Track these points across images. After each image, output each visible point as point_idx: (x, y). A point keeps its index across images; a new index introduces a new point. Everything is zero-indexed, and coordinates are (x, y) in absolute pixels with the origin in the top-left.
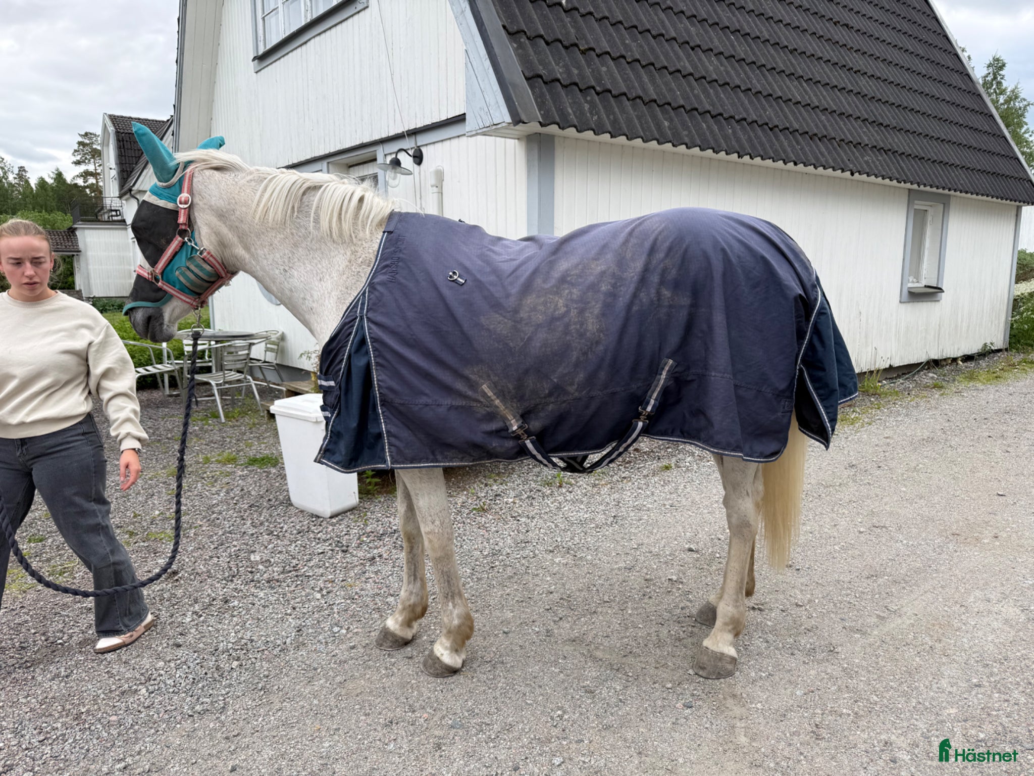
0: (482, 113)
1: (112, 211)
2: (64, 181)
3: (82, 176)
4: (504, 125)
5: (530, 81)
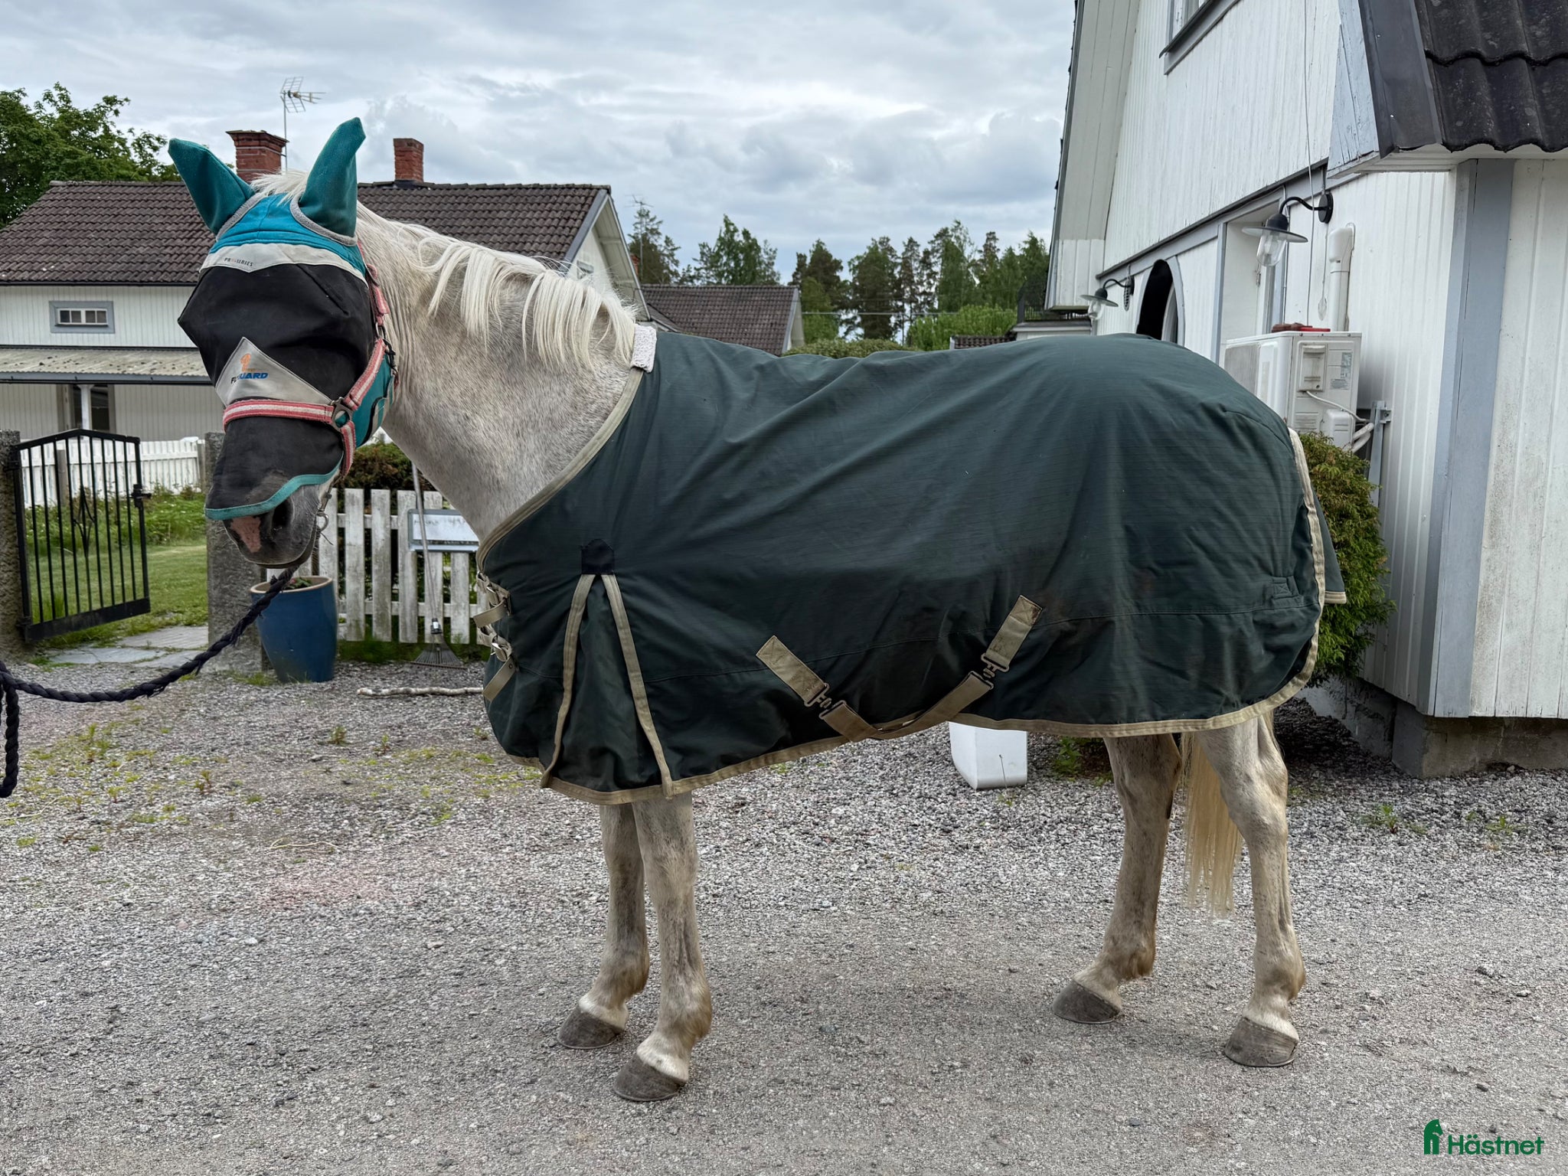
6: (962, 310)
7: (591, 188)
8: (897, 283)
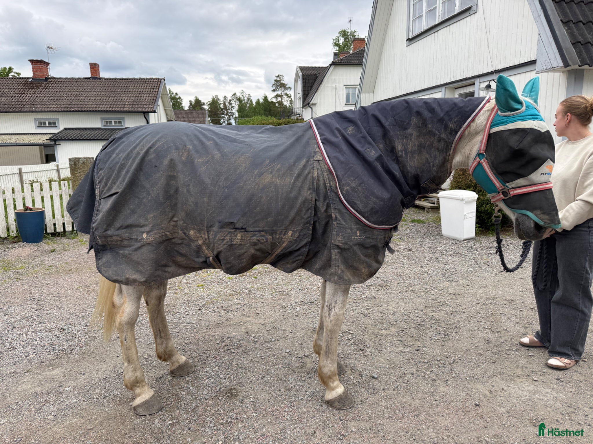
0: (546, 63)
1: (297, 114)
2: (267, 100)
3: (275, 97)
4: (558, 67)
5: (574, 45)
6: (253, 117)
7: (159, 79)
8: (222, 109)
